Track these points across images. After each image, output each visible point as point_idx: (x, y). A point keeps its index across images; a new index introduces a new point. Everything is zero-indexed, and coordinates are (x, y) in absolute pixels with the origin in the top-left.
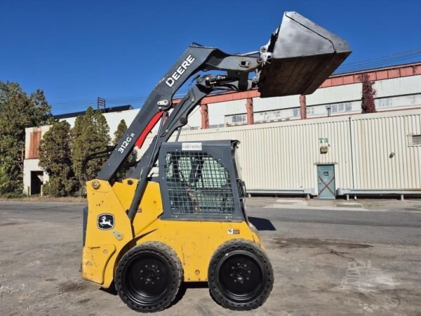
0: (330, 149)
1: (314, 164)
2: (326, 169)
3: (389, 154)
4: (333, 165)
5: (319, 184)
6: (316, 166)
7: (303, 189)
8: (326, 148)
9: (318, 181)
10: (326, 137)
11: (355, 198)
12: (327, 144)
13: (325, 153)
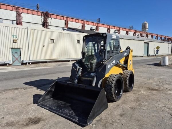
0: (18, 41)
1: (10, 48)
2: (16, 51)
3: (43, 45)
4: (20, 49)
5: (13, 58)
6: (11, 49)
7: (4, 61)
8: (16, 40)
9: (12, 57)
10: (16, 35)
11: (30, 64)
12: (16, 39)
13: (16, 43)
